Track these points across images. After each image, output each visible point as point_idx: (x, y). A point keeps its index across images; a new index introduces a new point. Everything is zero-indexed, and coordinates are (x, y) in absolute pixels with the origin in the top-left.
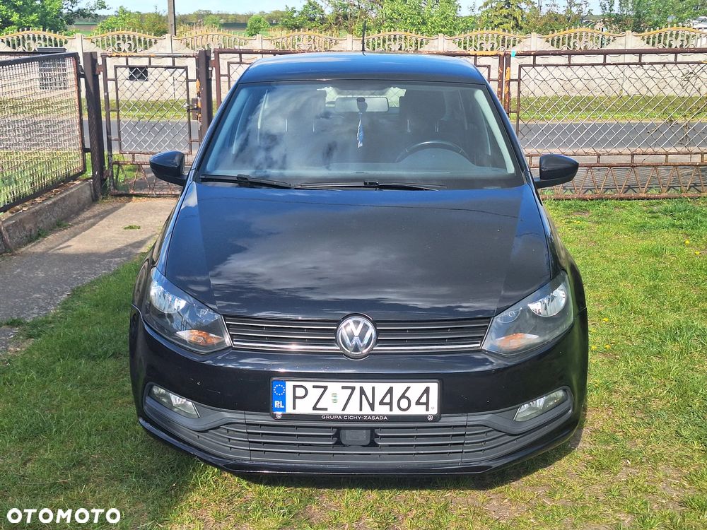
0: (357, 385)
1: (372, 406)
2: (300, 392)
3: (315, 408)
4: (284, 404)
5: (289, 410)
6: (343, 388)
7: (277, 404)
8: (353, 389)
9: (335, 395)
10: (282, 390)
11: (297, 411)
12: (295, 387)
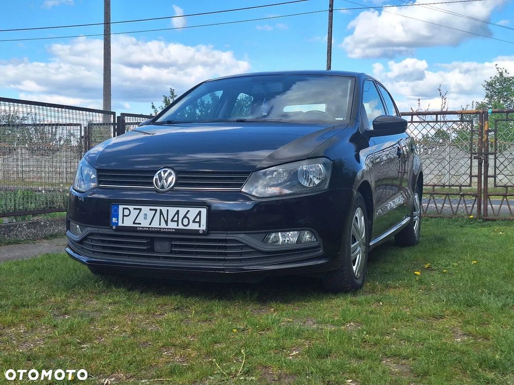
0: (158, 208)
1: (166, 222)
2: (126, 212)
3: (134, 223)
4: (118, 220)
5: (120, 224)
6: (150, 210)
7: (114, 220)
8: (156, 210)
9: (146, 215)
10: (117, 211)
11: (125, 225)
12: (124, 209)
